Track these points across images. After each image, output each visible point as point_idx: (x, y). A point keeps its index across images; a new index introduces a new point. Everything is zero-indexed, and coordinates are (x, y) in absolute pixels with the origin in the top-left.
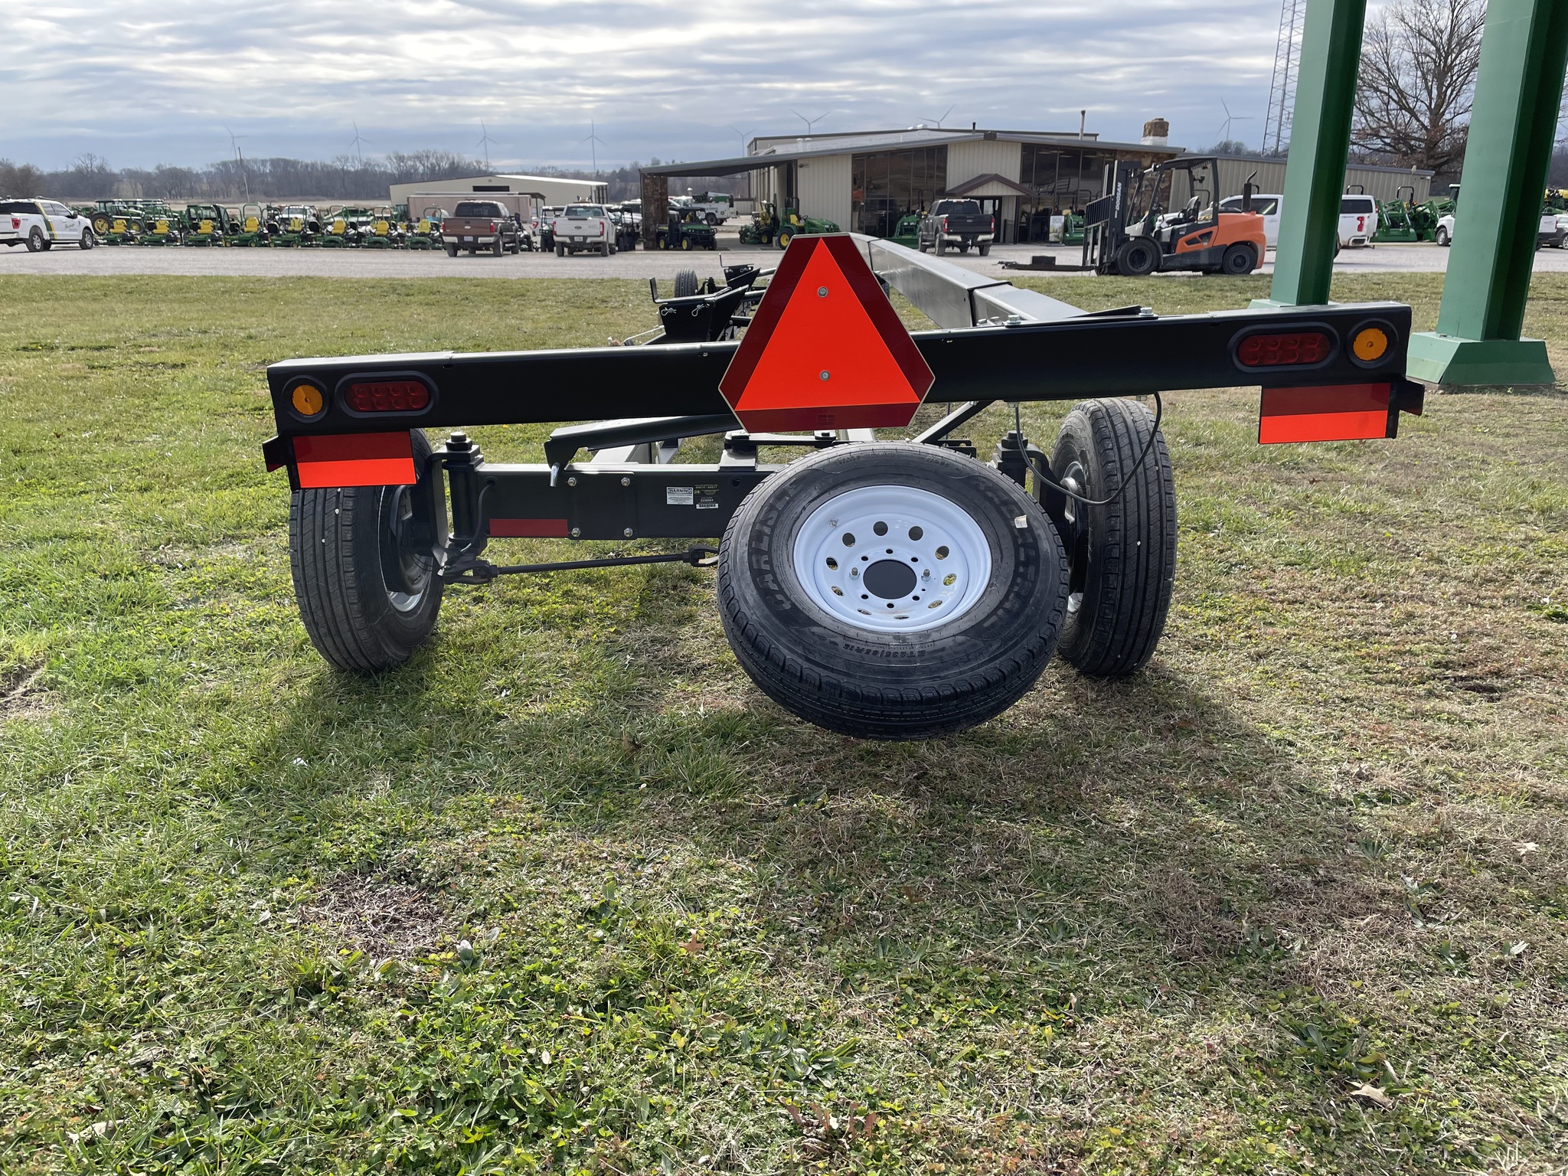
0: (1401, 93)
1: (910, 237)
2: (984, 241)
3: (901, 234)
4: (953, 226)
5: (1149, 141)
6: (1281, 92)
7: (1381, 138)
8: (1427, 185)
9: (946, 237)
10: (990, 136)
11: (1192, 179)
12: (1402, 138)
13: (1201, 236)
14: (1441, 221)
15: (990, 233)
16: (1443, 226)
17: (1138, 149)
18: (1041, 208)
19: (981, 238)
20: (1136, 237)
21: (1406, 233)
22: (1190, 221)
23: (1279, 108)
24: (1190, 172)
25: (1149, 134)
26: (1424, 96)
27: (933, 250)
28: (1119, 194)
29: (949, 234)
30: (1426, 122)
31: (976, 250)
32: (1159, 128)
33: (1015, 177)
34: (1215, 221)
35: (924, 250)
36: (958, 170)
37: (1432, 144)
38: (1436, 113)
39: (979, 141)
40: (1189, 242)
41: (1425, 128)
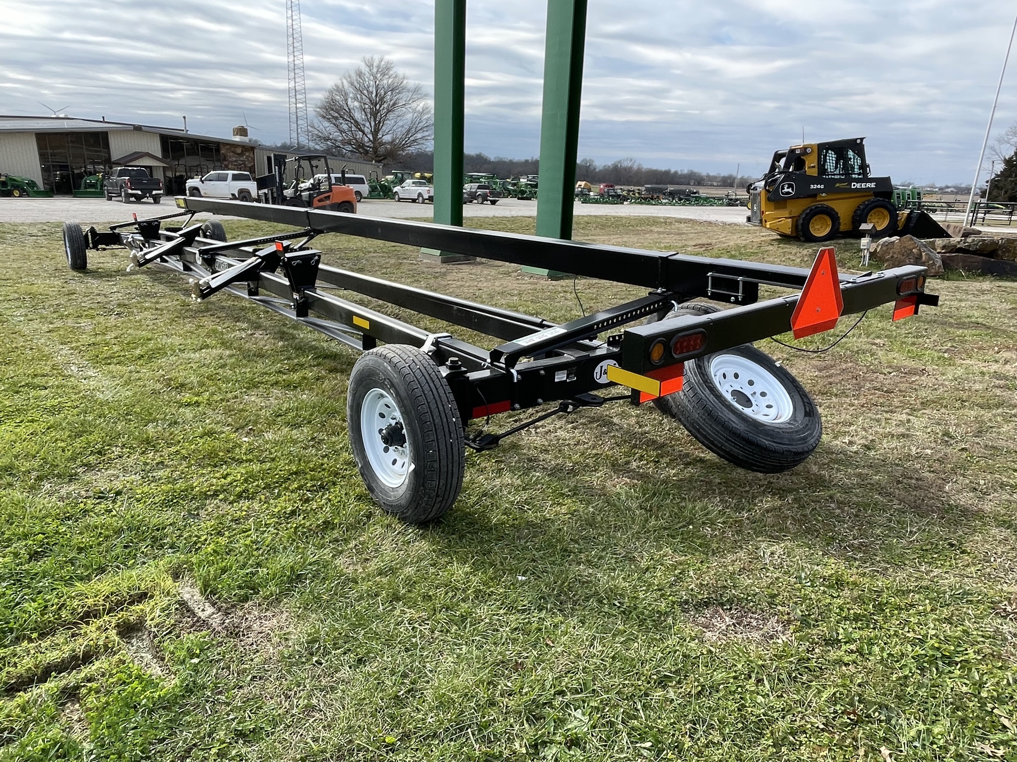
0: (356, 121)
1: (94, 190)
2: (156, 194)
3: (85, 188)
4: (135, 184)
5: (237, 139)
6: (295, 116)
7: (351, 145)
8: (381, 171)
9: (130, 191)
10: (138, 128)
11: (312, 166)
12: (360, 146)
13: (325, 197)
14: (395, 189)
15: (160, 190)
16: (396, 192)
17: (232, 143)
18: (178, 174)
19: (154, 192)
20: (291, 198)
21: (379, 195)
22: (317, 189)
23: (295, 125)
24: (310, 162)
25: (237, 135)
26: (367, 124)
27: (120, 199)
28: (277, 173)
29: (132, 189)
30: (372, 139)
31: (151, 200)
32: (242, 131)
33: (159, 154)
34: (330, 190)
35: (110, 199)
36: (118, 148)
37: (375, 149)
38: (375, 133)
39: (130, 131)
40: (320, 201)
41: (371, 141)
